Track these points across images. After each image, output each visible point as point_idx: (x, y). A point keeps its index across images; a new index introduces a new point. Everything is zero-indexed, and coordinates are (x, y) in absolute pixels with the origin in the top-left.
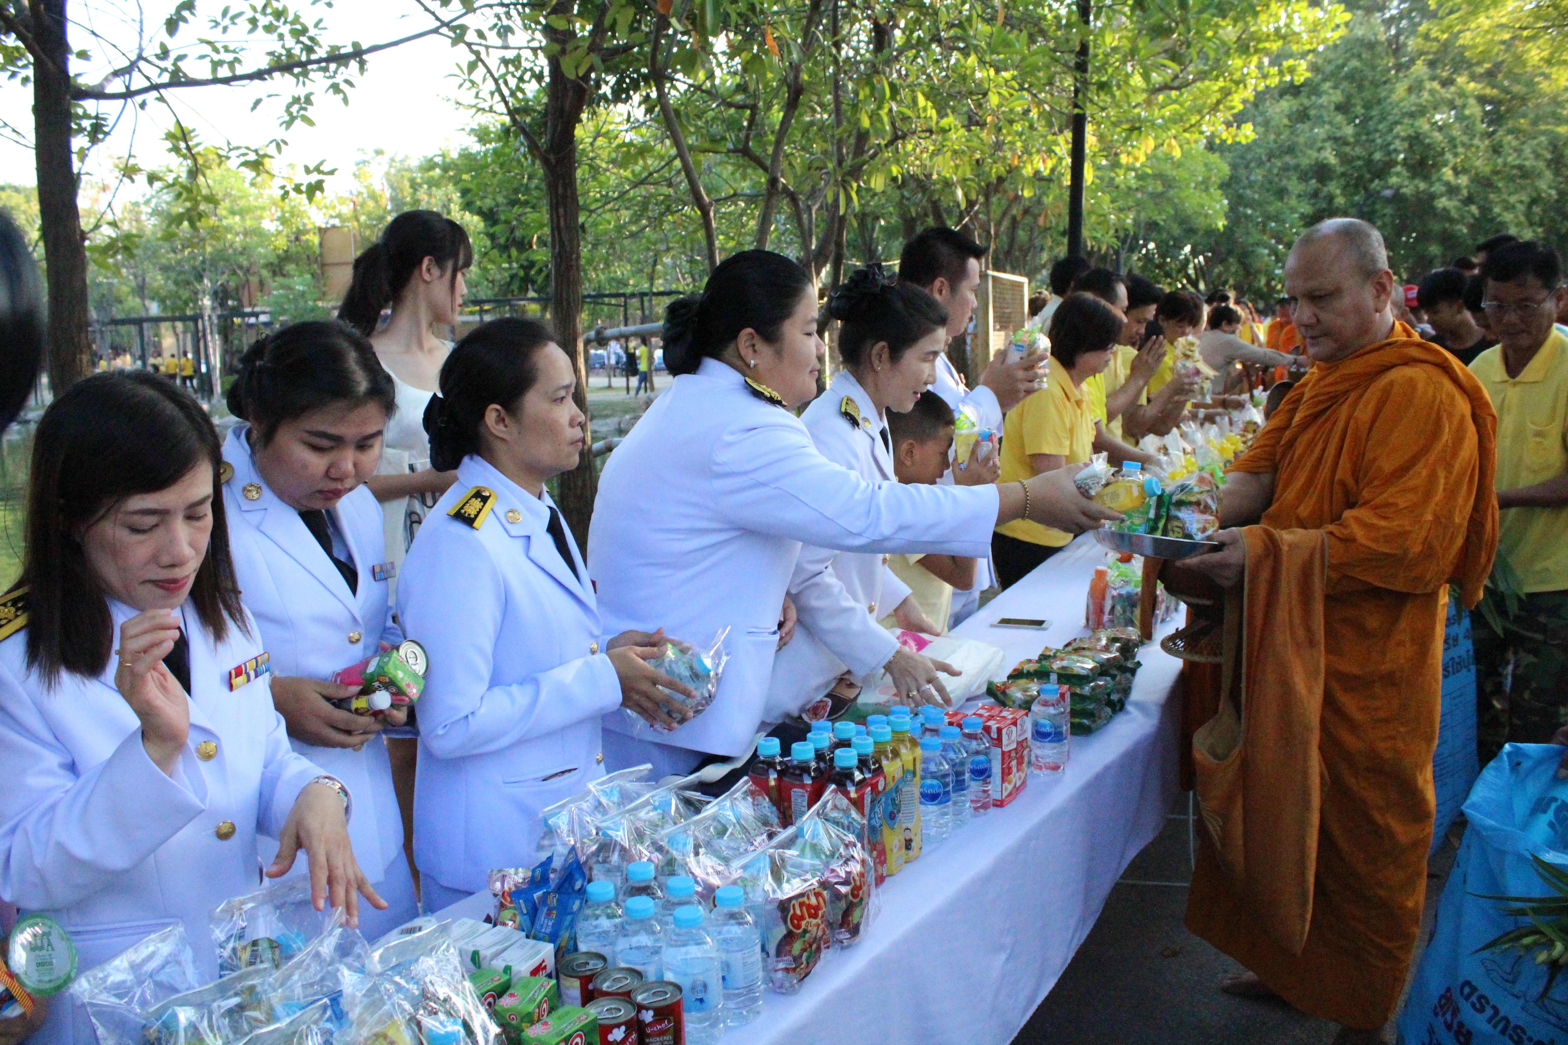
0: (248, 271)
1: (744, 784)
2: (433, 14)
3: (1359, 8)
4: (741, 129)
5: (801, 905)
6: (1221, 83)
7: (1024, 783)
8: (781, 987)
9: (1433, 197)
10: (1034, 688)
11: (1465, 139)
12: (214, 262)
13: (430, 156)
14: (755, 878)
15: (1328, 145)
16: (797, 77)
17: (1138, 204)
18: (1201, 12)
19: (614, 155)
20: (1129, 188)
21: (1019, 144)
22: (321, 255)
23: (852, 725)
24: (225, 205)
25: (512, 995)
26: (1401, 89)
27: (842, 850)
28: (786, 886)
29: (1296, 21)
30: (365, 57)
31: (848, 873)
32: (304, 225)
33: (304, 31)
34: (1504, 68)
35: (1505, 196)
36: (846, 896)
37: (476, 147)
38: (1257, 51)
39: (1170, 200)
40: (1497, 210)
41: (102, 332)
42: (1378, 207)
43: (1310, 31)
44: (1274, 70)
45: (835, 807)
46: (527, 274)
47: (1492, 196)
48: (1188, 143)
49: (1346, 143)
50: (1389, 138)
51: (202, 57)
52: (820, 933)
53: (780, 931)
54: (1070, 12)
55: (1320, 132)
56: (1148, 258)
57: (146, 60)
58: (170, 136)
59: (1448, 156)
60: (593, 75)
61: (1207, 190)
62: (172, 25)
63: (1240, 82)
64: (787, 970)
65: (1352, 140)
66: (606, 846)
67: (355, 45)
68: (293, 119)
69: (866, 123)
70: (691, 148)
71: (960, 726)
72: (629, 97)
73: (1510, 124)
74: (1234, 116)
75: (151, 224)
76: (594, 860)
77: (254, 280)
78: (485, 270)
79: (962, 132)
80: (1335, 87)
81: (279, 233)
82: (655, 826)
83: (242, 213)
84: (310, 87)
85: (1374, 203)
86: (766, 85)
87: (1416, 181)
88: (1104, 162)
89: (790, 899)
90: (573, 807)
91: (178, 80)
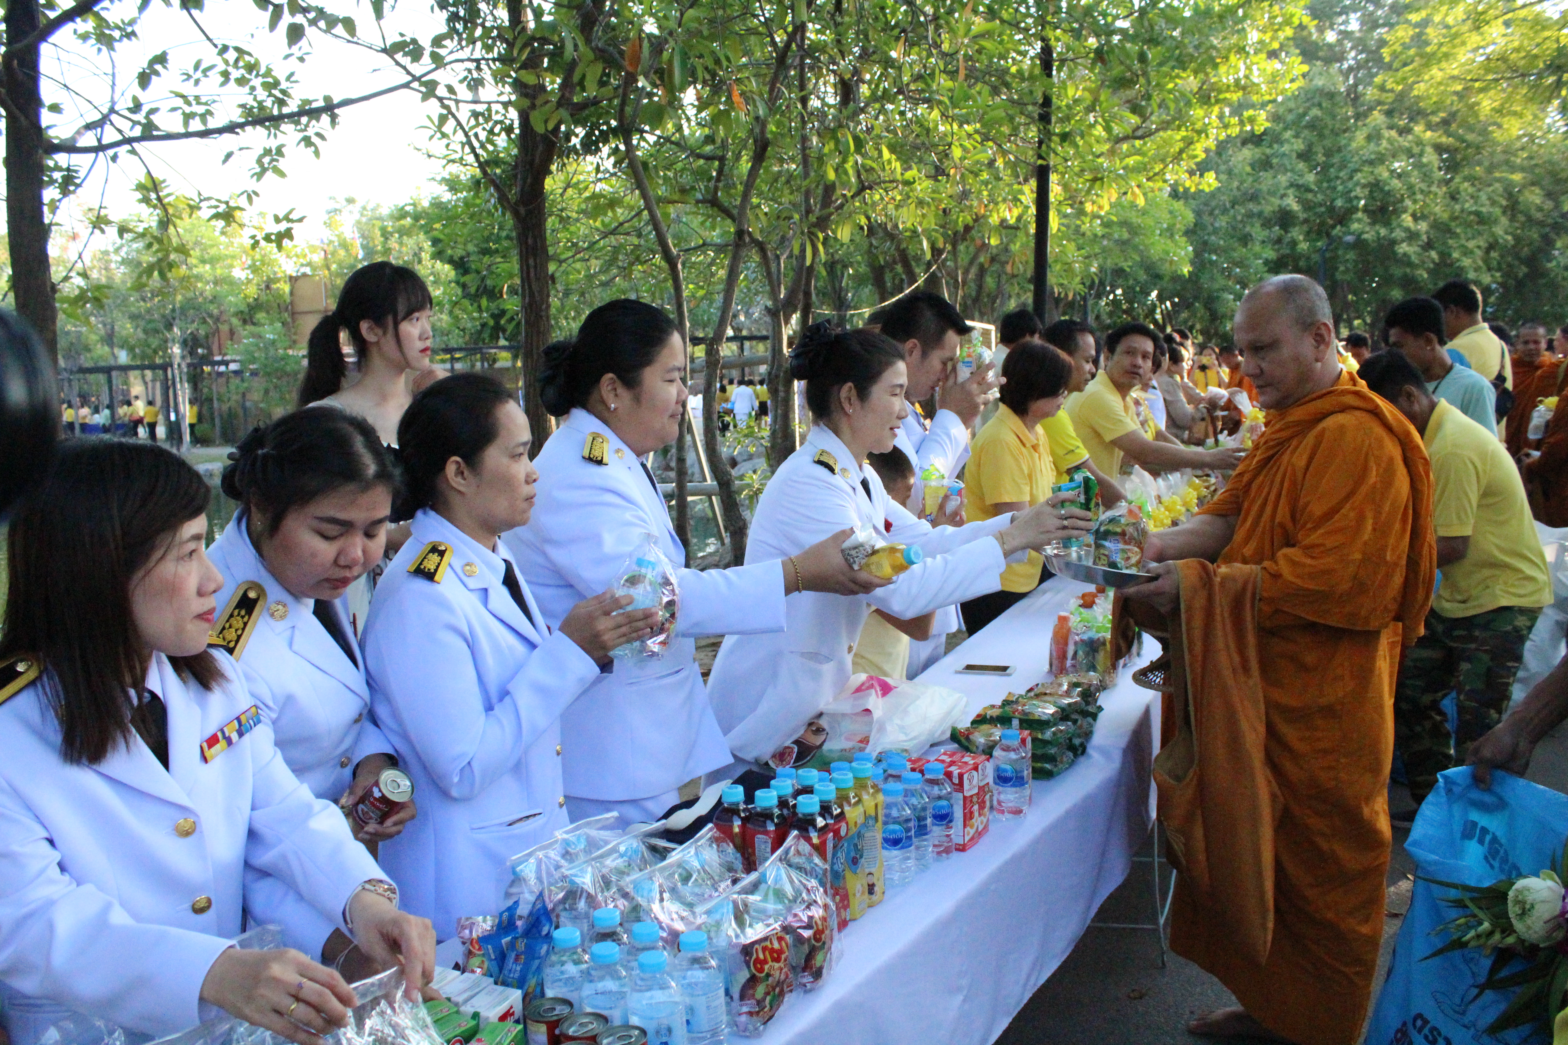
0: (217, 320)
1: (708, 830)
2: (404, 68)
3: (1318, 59)
4: (710, 178)
5: (764, 949)
6: (1183, 133)
7: (986, 828)
8: (745, 1030)
9: (1393, 242)
10: (997, 733)
11: (1423, 186)
12: (183, 310)
13: (401, 205)
14: (718, 924)
15: (1290, 192)
16: (763, 132)
17: (1104, 250)
18: (1161, 64)
19: (584, 206)
20: (1096, 235)
21: (985, 193)
22: (292, 303)
23: (815, 773)
24: (195, 253)
25: (479, 1040)
26: (1360, 137)
27: (804, 895)
28: (749, 931)
29: (1256, 72)
30: (336, 111)
31: (811, 918)
32: (275, 273)
33: (276, 84)
34: (1459, 117)
35: (1463, 242)
36: (809, 939)
37: (447, 196)
38: (1218, 101)
39: (1136, 248)
40: (1455, 255)
41: (70, 381)
42: (1340, 252)
43: (1269, 83)
44: (1235, 120)
45: (798, 853)
46: (497, 323)
47: (1450, 242)
48: (1153, 191)
49: (1311, 191)
50: (1350, 185)
51: (174, 110)
52: (783, 977)
53: (744, 975)
54: (1033, 65)
55: (1283, 179)
56: (1115, 303)
57: (117, 113)
58: (140, 187)
59: (1408, 203)
60: (563, 128)
61: (1172, 236)
62: (144, 79)
63: (1202, 132)
64: (750, 1014)
65: (1313, 187)
66: (573, 894)
67: (327, 99)
68: (264, 170)
69: (831, 175)
70: (660, 200)
71: (922, 772)
72: (598, 150)
73: (1466, 172)
74: (1197, 164)
75: (120, 274)
76: (561, 907)
77: (224, 328)
78: (457, 319)
79: (928, 184)
80: (1297, 136)
81: (249, 281)
82: (621, 873)
83: (213, 261)
84: (281, 139)
85: (1337, 248)
86: (735, 137)
87: (1377, 227)
88: (1069, 211)
89: (753, 943)
90: (540, 854)
91: (149, 133)
